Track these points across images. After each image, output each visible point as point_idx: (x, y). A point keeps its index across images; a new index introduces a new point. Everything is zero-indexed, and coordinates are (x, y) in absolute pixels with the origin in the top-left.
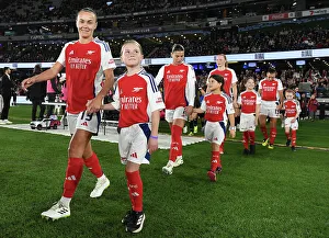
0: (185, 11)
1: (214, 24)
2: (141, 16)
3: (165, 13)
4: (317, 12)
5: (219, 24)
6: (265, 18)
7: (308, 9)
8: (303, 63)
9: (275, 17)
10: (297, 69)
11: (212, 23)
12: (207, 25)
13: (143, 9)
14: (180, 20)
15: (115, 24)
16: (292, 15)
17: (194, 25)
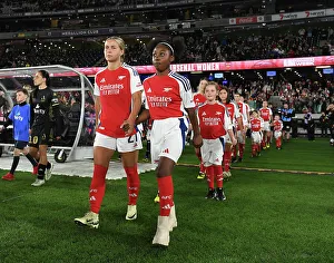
0: (141, 9)
1: (175, 27)
2: (87, 14)
3: (117, 11)
4: (287, 16)
5: (180, 26)
6: (232, 21)
7: (278, 12)
8: (274, 73)
9: (242, 20)
10: (267, 80)
11: (173, 25)
12: (168, 27)
13: (91, 6)
14: (135, 20)
15: (55, 23)
16: (261, 19)
17: (152, 27)
